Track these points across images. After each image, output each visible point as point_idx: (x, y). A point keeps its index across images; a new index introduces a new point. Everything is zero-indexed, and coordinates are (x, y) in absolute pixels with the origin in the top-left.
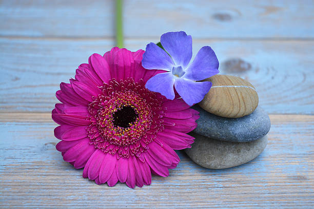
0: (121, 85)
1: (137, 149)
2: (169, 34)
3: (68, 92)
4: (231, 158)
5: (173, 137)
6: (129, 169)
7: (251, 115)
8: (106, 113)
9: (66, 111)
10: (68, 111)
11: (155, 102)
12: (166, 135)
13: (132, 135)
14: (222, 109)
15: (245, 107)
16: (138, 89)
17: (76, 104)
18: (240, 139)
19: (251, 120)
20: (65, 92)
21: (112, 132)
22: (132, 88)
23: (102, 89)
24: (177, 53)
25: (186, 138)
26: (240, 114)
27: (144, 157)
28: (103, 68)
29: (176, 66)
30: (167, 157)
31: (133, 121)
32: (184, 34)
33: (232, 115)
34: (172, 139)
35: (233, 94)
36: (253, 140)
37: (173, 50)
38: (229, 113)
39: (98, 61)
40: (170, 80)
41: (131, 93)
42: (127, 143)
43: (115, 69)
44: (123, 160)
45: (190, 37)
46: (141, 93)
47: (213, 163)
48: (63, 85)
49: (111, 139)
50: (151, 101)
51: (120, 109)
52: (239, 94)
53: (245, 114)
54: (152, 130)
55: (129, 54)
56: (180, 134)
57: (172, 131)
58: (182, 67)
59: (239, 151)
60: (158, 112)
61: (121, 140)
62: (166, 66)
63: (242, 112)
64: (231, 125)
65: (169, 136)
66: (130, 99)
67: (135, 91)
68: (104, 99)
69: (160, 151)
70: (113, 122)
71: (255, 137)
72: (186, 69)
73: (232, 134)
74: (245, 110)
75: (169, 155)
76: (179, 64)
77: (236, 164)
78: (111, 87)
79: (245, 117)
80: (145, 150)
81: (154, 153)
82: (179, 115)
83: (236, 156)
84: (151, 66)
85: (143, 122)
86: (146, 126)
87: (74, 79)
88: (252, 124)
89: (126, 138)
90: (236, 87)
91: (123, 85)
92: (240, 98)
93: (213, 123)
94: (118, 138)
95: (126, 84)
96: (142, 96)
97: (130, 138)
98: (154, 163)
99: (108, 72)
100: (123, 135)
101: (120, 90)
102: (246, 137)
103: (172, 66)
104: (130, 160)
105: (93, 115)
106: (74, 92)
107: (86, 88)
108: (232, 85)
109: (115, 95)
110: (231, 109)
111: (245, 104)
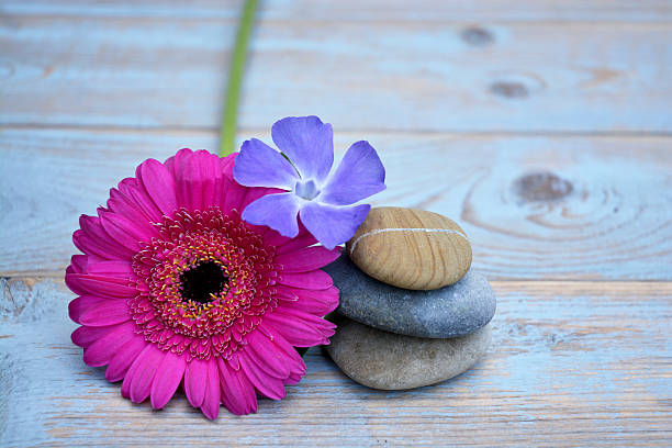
0: (197, 220)
1: (225, 344)
2: (288, 120)
3: (93, 233)
4: (417, 369)
5: (293, 323)
6: (208, 381)
7: (457, 286)
8: (167, 273)
9: (90, 269)
10: (96, 269)
11: (262, 254)
12: (280, 319)
13: (215, 316)
14: (398, 273)
15: (445, 269)
16: (229, 229)
17: (110, 257)
18: (433, 332)
19: (455, 295)
20: (89, 234)
21: (178, 311)
22: (218, 226)
23: (159, 228)
24: (306, 157)
25: (319, 326)
26: (434, 284)
27: (239, 361)
28: (163, 189)
29: (304, 181)
30: (282, 362)
31: (218, 290)
32: (318, 121)
33: (417, 286)
34: (292, 327)
35: (422, 245)
36: (457, 335)
37: (296, 152)
38: (413, 280)
39: (155, 174)
40: (292, 207)
41: (215, 236)
42: (205, 332)
43: (185, 189)
44: (199, 364)
45: (329, 125)
46: (234, 236)
47: (382, 378)
48: (84, 219)
49: (175, 324)
50: (254, 252)
51: (194, 267)
52: (434, 245)
53: (444, 284)
54: (254, 308)
55: (213, 161)
56: (311, 317)
57: (292, 311)
58: (316, 182)
59: (433, 356)
60: (267, 274)
61: (195, 326)
62: (284, 180)
63: (438, 279)
64: (416, 304)
65: (287, 321)
66: (211, 248)
67: (224, 233)
68: (162, 247)
69: (268, 349)
70: (180, 290)
71: (463, 330)
72: (322, 186)
73: (417, 321)
74: (445, 275)
75: (286, 359)
76: (310, 176)
77: (428, 381)
78: (177, 224)
79: (444, 289)
80: (240, 346)
81: (256, 354)
82: (308, 282)
83: (428, 366)
84: (254, 182)
85: (238, 293)
86: (244, 300)
87: (106, 207)
88: (458, 302)
89: (204, 323)
90: (427, 230)
91: (200, 221)
92: (436, 251)
93: (383, 300)
94: (188, 323)
95: (206, 221)
96: (236, 242)
97: (211, 322)
98: (256, 371)
99: (172, 194)
100: (198, 318)
101: (195, 231)
102: (443, 328)
103: (295, 180)
104: (212, 364)
105: (142, 277)
106: (106, 233)
107: (127, 225)
108: (423, 226)
109: (185, 240)
110: (417, 273)
111: (444, 264)
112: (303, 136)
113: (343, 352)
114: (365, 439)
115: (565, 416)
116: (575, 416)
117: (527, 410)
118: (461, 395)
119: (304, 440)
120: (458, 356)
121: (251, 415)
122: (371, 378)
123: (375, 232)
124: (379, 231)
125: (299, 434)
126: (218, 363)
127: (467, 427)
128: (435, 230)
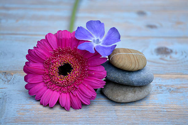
0: (64, 50)
1: (72, 88)
2: (91, 21)
3: (32, 54)
4: (130, 95)
5: (93, 81)
6: (66, 99)
7: (142, 71)
8: (54, 67)
9: (31, 65)
11: (83, 60)
12: (89, 80)
13: (69, 80)
14: (125, 65)
15: (139, 65)
16: (73, 53)
17: (37, 62)
18: (135, 84)
19: (142, 73)
21: (57, 78)
22: (70, 53)
23: (52, 53)
24: (96, 32)
25: (101, 82)
26: (136, 69)
27: (76, 93)
28: (53, 42)
29: (96, 38)
30: (89, 93)
31: (70, 72)
32: (100, 22)
33: (131, 69)
34: (93, 82)
35: (132, 57)
36: (142, 85)
37: (93, 31)
38: (129, 67)
39: (51, 37)
40: (93, 46)
41: (69, 55)
42: (66, 84)
43: (60, 41)
44: (64, 94)
45: (103, 23)
46: (75, 55)
47: (120, 98)
48: (30, 51)
49: (57, 82)
50: (81, 60)
51: (62, 65)
52: (135, 58)
53: (139, 69)
54: (81, 77)
55: (68, 33)
56: (98, 79)
57: (92, 78)
58: (99, 39)
59: (135, 92)
60: (85, 66)
61: (63, 83)
62: (90, 38)
64: (130, 75)
65: (91, 80)
66: (68, 59)
67: (72, 55)
68: (53, 59)
69: (85, 89)
70: (58, 72)
71: (144, 83)
72: (101, 40)
73: (131, 80)
74: (139, 66)
75: (91, 92)
76: (97, 38)
77: (134, 99)
78: (57, 52)
79: (139, 71)
80: (76, 89)
81: (81, 91)
82: (97, 69)
83: (134, 95)
84: (81, 38)
85: (76, 72)
86: (78, 75)
87: (36, 47)
88: (142, 75)
89: (65, 82)
90: (133, 54)
91: (65, 51)
92: (136, 59)
93: (120, 74)
94: (61, 82)
95: (66, 51)
96: (75, 57)
97: (68, 81)
98: (81, 96)
99: (56, 43)
100: (64, 80)
101: (63, 54)
102: (138, 83)
103: (93, 39)
104: (68, 94)
105: (47, 68)
106: (36, 54)
107: (42, 52)
108: (131, 53)
109: (60, 57)
110: (131, 65)
111: (138, 63)
112: (95, 26)
113: (107, 92)
114: (115, 116)
115: (175, 110)
116: (179, 110)
117: (164, 109)
118: (143, 105)
119: (96, 116)
120: (142, 92)
121: (80, 110)
122: (117, 99)
123: (117, 54)
124: (119, 54)
125: (95, 115)
126: (70, 94)
127: (146, 113)
128: (135, 54)
